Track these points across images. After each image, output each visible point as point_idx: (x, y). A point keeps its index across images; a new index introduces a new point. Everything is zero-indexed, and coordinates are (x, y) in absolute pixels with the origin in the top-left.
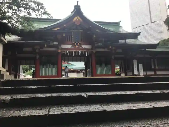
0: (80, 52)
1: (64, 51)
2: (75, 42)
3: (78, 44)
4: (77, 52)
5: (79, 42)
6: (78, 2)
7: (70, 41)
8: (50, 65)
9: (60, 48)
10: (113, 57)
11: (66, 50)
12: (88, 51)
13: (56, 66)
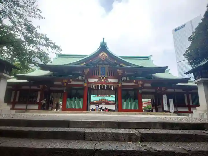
0: (106, 86)
1: (90, 85)
2: (102, 77)
3: (105, 78)
4: (103, 85)
5: (105, 77)
6: (104, 39)
7: (96, 75)
8: (76, 98)
9: (86, 81)
10: (140, 91)
11: (92, 84)
12: (114, 85)
13: (82, 99)
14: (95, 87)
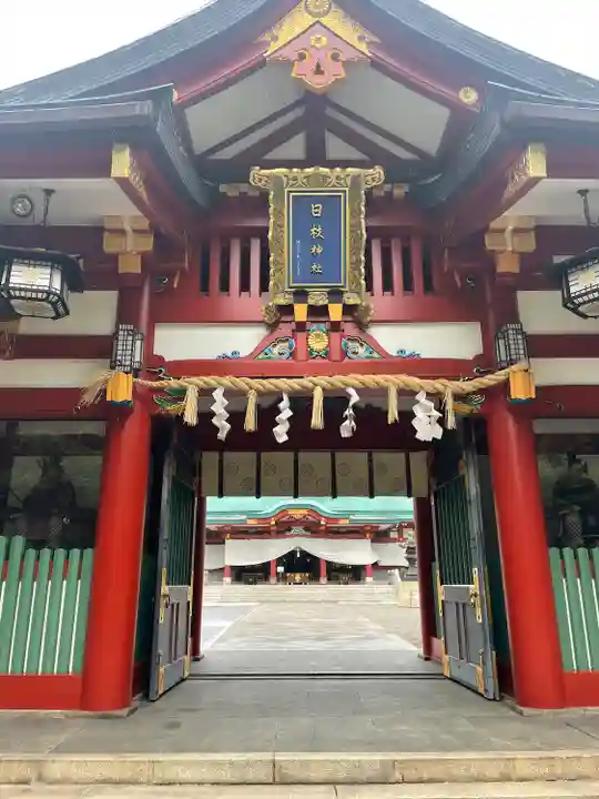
1: (178, 395)
2: (301, 295)
3: (336, 313)
4: (318, 395)
5: (335, 294)
7: (245, 286)
8: (19, 542)
11: (192, 385)
12: (449, 387)
13: (81, 560)
14: (236, 418)
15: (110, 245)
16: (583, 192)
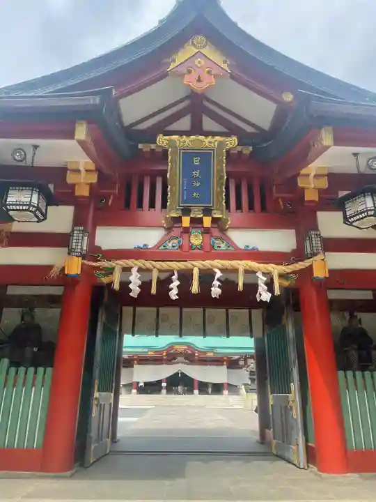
1: (110, 271)
4: (196, 272)
13: (44, 374)
15: (71, 178)
16: (356, 155)
